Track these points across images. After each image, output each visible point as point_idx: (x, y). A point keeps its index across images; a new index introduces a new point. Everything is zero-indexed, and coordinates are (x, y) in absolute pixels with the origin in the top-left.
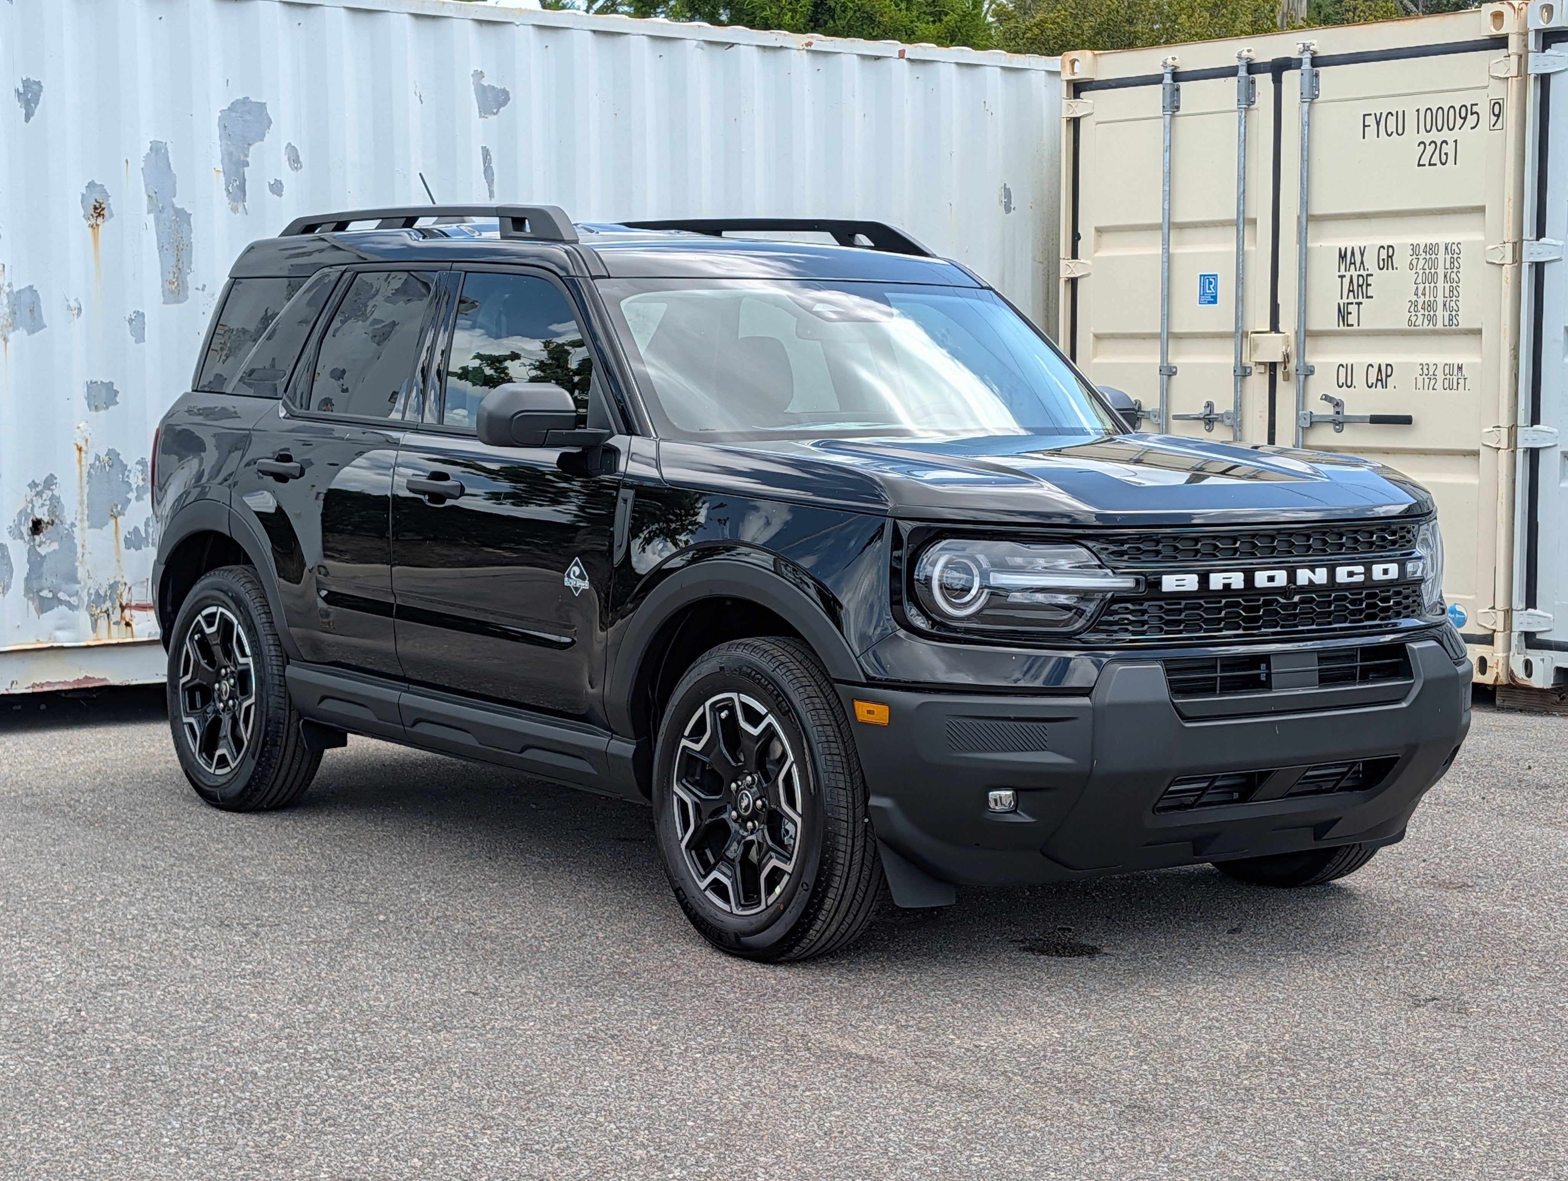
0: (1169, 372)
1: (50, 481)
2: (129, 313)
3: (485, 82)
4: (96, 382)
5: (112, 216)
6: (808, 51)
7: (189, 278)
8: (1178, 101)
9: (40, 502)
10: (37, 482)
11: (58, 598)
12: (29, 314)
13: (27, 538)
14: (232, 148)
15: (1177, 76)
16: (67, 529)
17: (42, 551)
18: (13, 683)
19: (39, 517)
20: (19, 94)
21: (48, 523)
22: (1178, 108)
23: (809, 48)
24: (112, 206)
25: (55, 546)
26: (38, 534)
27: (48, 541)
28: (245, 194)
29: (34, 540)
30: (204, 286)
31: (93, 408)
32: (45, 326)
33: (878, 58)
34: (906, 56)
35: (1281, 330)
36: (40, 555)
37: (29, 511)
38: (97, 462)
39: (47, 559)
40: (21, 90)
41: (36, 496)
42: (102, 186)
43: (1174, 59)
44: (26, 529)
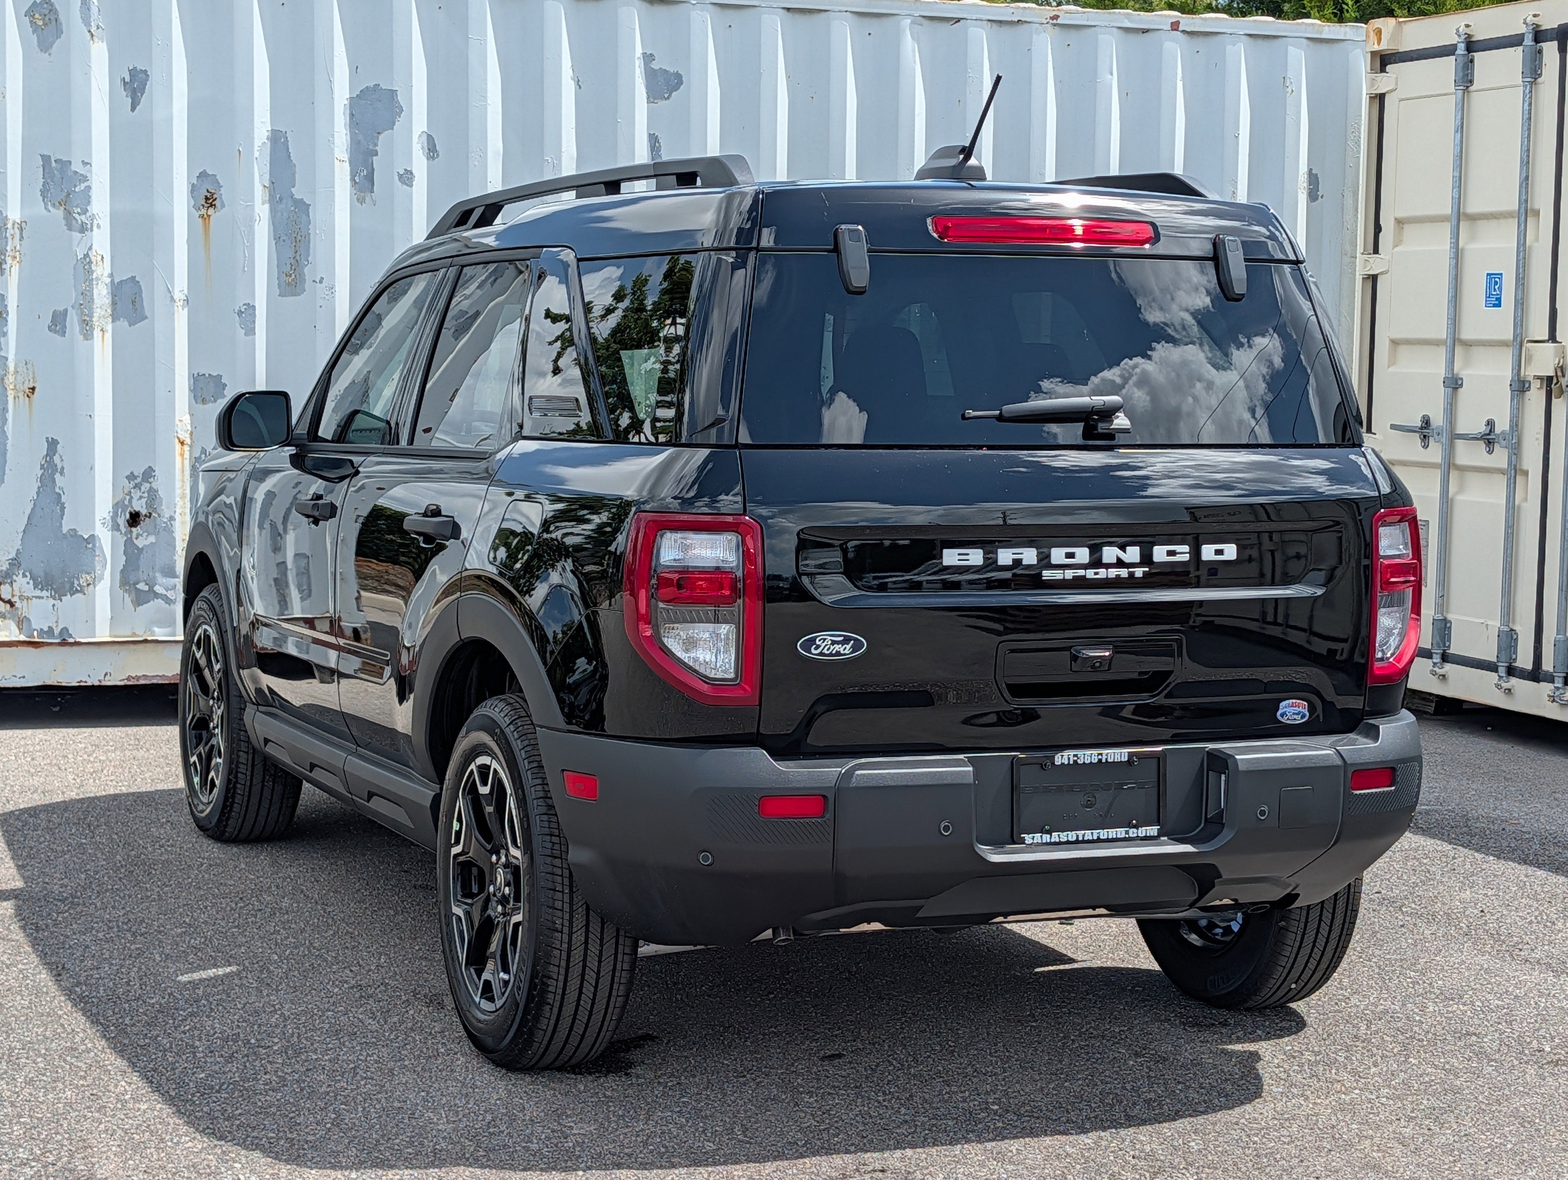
0: (1454, 384)
1: (149, 474)
2: (239, 304)
3: (655, 65)
4: (204, 375)
5: (223, 206)
6: (1054, 25)
7: (306, 270)
8: (1472, 74)
9: (139, 494)
10: (136, 474)
11: (154, 592)
12: (131, 306)
13: (123, 530)
14: (361, 137)
15: (1472, 46)
16: (164, 523)
17: (140, 543)
18: (106, 675)
19: (137, 510)
20: (125, 83)
21: (146, 516)
22: (1471, 82)
23: (1055, 21)
24: (223, 197)
25: (152, 539)
26: (136, 527)
27: (145, 534)
28: (373, 184)
29: (131, 532)
30: (322, 278)
31: (200, 400)
32: (146, 318)
33: (1145, 31)
34: (1181, 28)
35: (1558, 339)
36: (137, 548)
37: (126, 503)
38: (203, 456)
39: (144, 552)
40: (127, 79)
41: (134, 488)
42: (215, 176)
43: (1467, 26)
44: (122, 521)
